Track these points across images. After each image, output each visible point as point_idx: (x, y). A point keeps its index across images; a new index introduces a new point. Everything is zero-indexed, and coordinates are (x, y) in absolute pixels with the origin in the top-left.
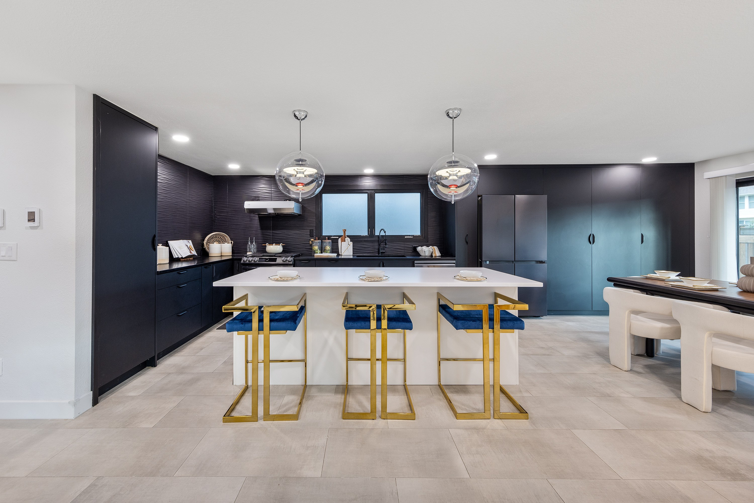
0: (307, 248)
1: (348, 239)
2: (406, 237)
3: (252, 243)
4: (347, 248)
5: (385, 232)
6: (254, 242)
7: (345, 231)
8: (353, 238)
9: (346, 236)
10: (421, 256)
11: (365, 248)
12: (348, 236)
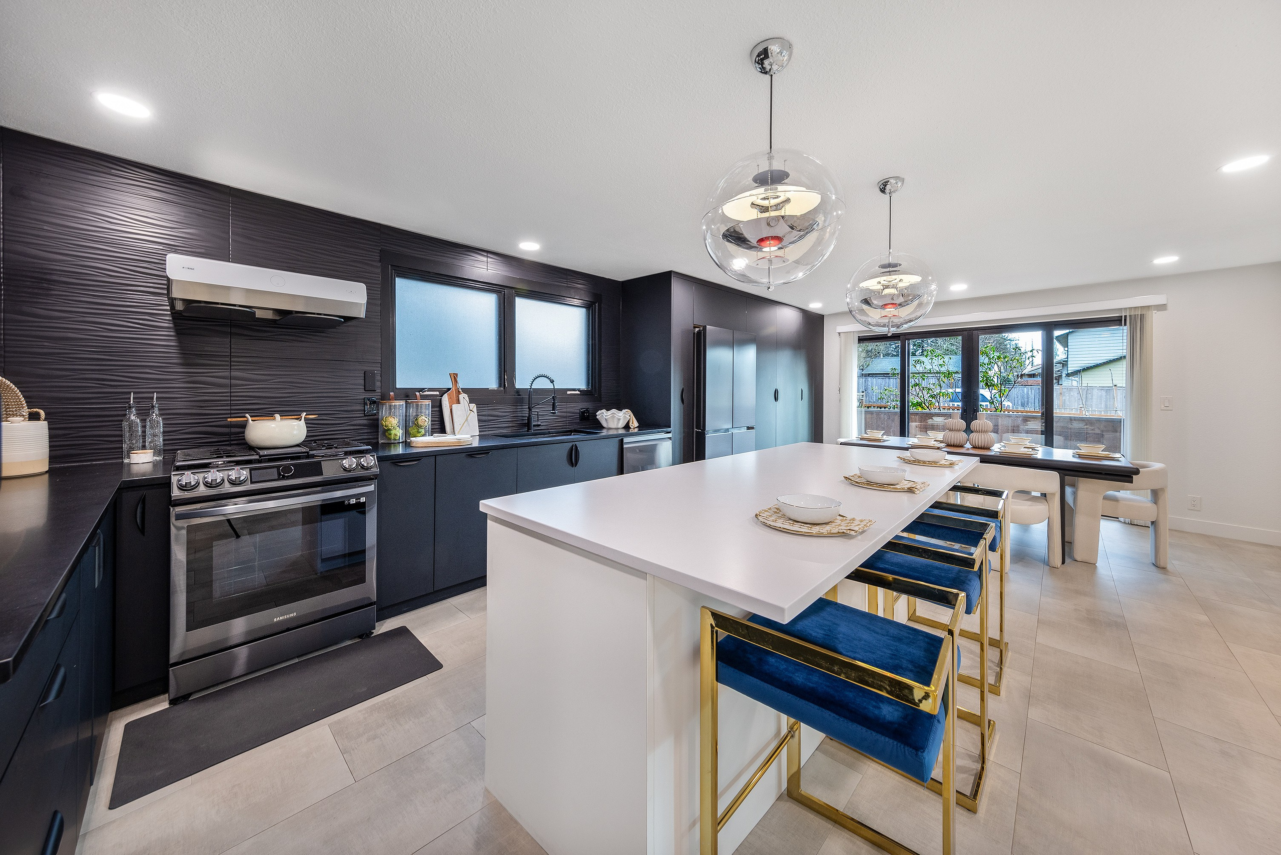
0: (355, 422)
1: (464, 397)
2: (569, 392)
3: (144, 414)
4: (467, 419)
5: (552, 382)
6: (156, 411)
7: (454, 377)
8: (477, 396)
9: (460, 390)
10: (602, 427)
11: (498, 416)
12: (465, 391)
